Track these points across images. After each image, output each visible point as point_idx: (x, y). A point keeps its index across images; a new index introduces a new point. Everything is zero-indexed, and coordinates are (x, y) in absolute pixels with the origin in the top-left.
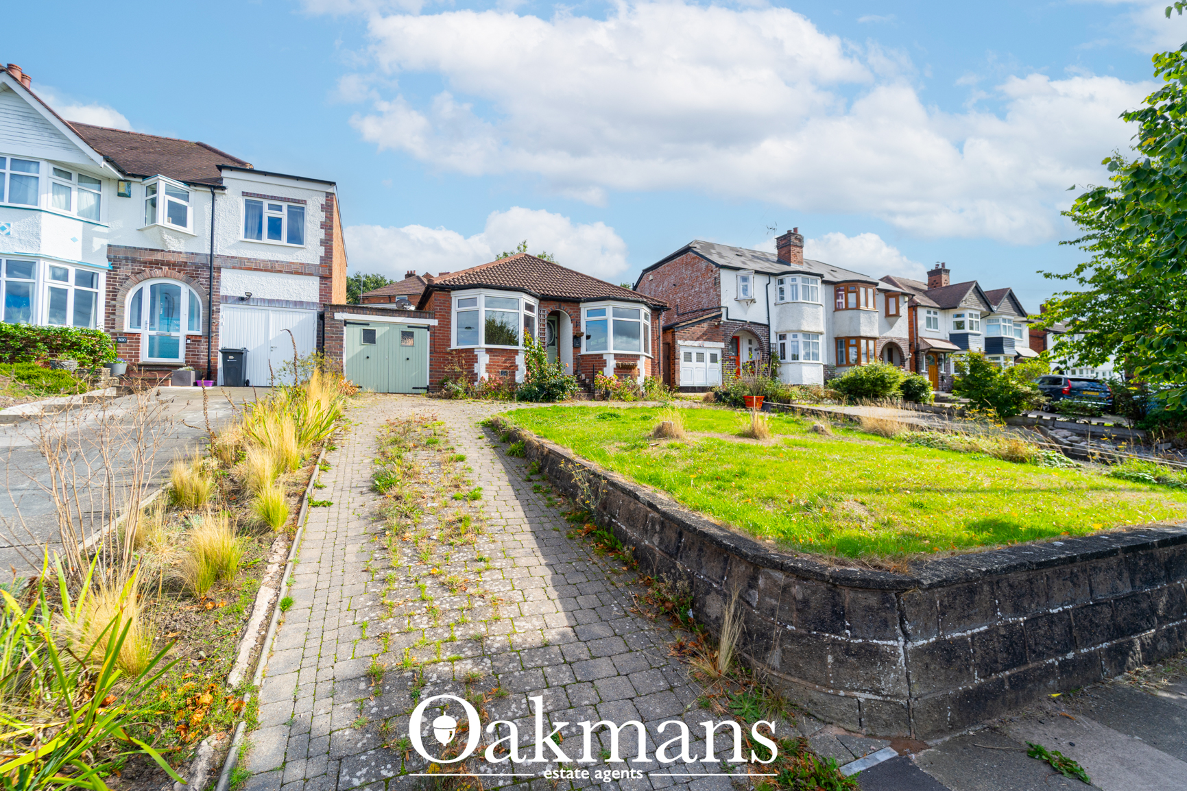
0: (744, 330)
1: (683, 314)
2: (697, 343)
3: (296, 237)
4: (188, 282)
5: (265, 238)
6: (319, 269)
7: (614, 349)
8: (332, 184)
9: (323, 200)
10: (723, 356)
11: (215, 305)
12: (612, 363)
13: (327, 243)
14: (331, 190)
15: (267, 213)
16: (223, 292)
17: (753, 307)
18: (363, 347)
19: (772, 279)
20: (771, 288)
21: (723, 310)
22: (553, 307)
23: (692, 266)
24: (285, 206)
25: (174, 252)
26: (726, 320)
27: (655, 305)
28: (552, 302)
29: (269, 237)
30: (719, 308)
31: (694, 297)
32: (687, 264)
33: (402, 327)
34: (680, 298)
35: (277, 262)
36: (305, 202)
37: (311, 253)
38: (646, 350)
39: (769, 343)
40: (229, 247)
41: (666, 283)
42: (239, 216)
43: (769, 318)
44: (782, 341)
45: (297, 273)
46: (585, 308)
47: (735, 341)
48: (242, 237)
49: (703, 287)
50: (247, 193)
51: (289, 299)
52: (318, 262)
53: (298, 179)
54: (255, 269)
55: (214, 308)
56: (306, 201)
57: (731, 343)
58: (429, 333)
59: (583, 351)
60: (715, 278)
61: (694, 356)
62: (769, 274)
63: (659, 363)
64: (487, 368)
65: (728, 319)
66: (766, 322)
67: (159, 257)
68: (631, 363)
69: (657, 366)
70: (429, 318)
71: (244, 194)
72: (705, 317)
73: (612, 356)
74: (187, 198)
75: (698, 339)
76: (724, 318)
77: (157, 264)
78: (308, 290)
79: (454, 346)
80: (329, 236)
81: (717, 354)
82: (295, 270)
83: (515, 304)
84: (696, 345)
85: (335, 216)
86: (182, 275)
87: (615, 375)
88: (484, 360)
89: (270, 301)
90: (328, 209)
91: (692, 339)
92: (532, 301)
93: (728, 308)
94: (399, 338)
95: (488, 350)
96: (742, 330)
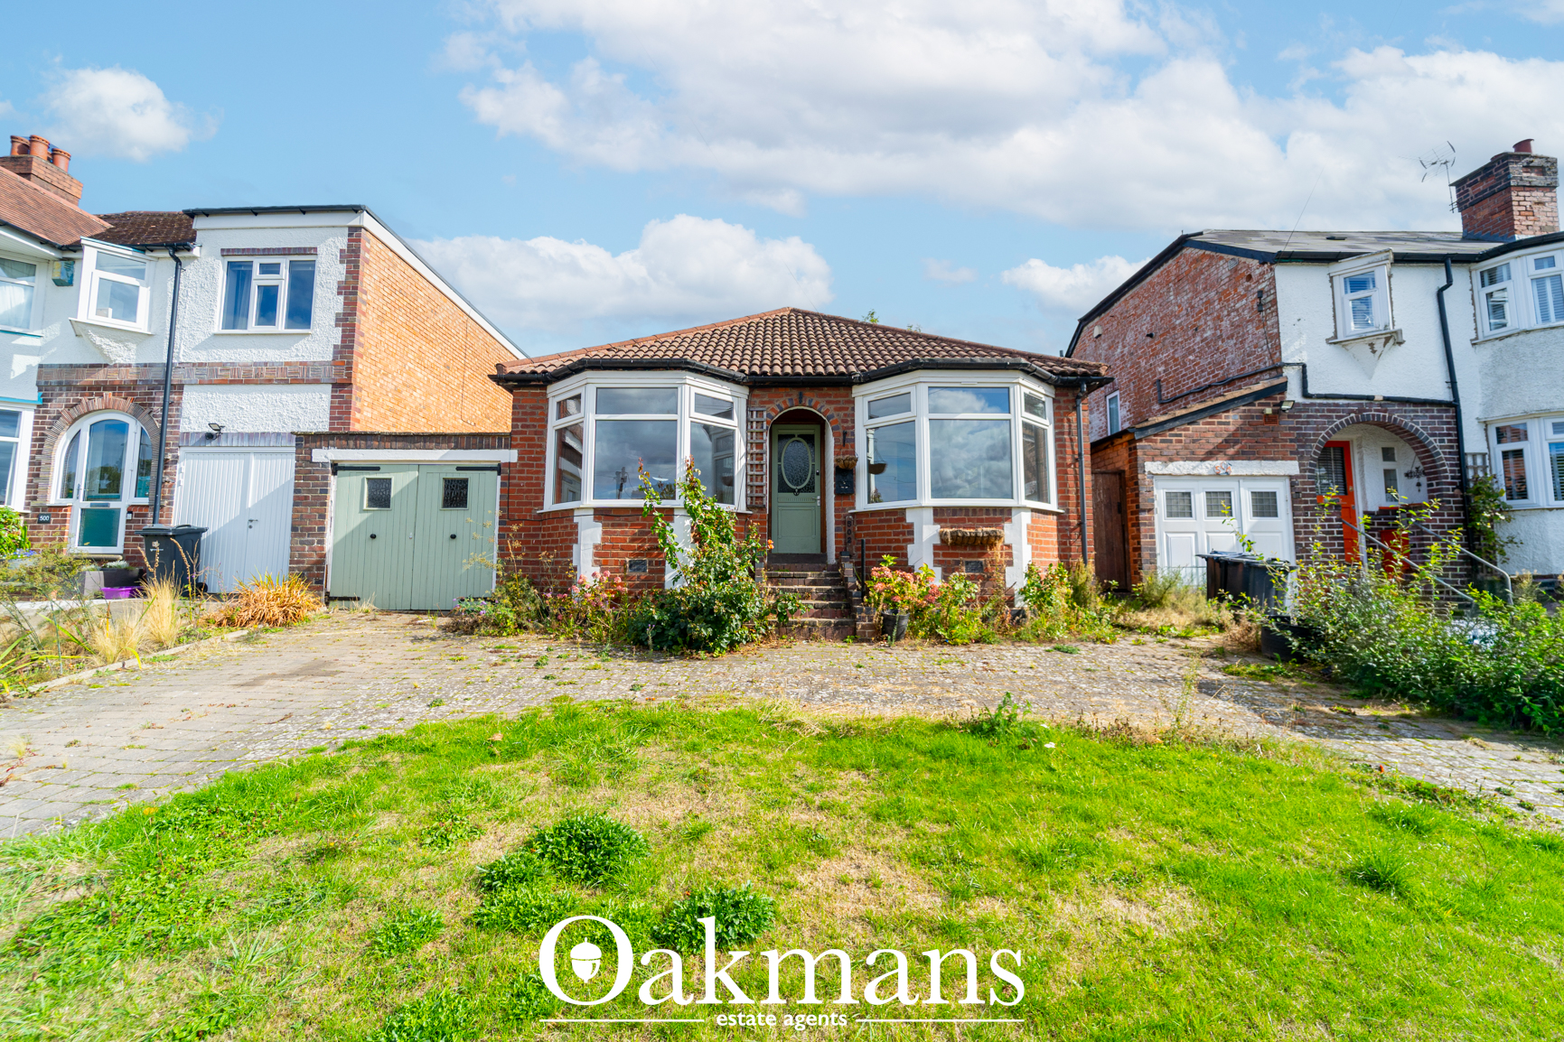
0: (1366, 421)
1: (1174, 400)
2: (1205, 468)
3: (301, 314)
4: (135, 415)
5: (253, 327)
6: (330, 370)
7: (934, 496)
8: (356, 209)
9: (342, 242)
10: (1296, 496)
11: (171, 451)
12: (928, 533)
13: (347, 321)
14: (355, 221)
15: (258, 279)
16: (185, 427)
17: (1394, 356)
18: (366, 515)
19: (1459, 274)
20: (1457, 299)
21: (1291, 375)
22: (783, 402)
23: (1193, 281)
24: (284, 263)
25: (121, 366)
26: (1299, 399)
27: (1063, 373)
28: (782, 391)
29: (259, 323)
30: (1277, 368)
31: (1201, 353)
32: (1179, 279)
33: (445, 469)
34: (1166, 363)
35: (266, 364)
36: (312, 251)
37: (319, 343)
38: (1038, 492)
39: (1461, 454)
40: (196, 348)
41: (1130, 337)
42: (215, 292)
43: (1453, 383)
44: (1511, 446)
45: (296, 381)
46: (863, 396)
47: (1337, 457)
48: (217, 327)
49: (1225, 324)
50: (228, 250)
51: (282, 431)
52: (329, 358)
53: (303, 210)
54: (232, 382)
55: (169, 456)
56: (315, 249)
57: (1323, 459)
58: (499, 477)
59: (861, 504)
60: (1261, 293)
61: (1199, 502)
62: (1448, 261)
63: (1081, 524)
64: (596, 555)
65: (1305, 395)
66: (1444, 394)
67: (100, 376)
68: (982, 530)
69: (1075, 534)
70: (500, 447)
71: (225, 252)
72: (1229, 396)
73: (929, 515)
74: (139, 274)
75: (1210, 455)
76: (1293, 394)
77: (98, 388)
78: (313, 410)
79: (549, 505)
80: (351, 306)
81: (1274, 494)
82: (296, 376)
83: (669, 399)
84: (1204, 472)
85: (364, 268)
86: (129, 404)
87: (937, 563)
88: (590, 535)
89: (252, 436)
90: (352, 256)
91: (1191, 457)
92: (723, 391)
93: (1304, 366)
94: (438, 493)
95: (601, 514)
96: (1358, 422)
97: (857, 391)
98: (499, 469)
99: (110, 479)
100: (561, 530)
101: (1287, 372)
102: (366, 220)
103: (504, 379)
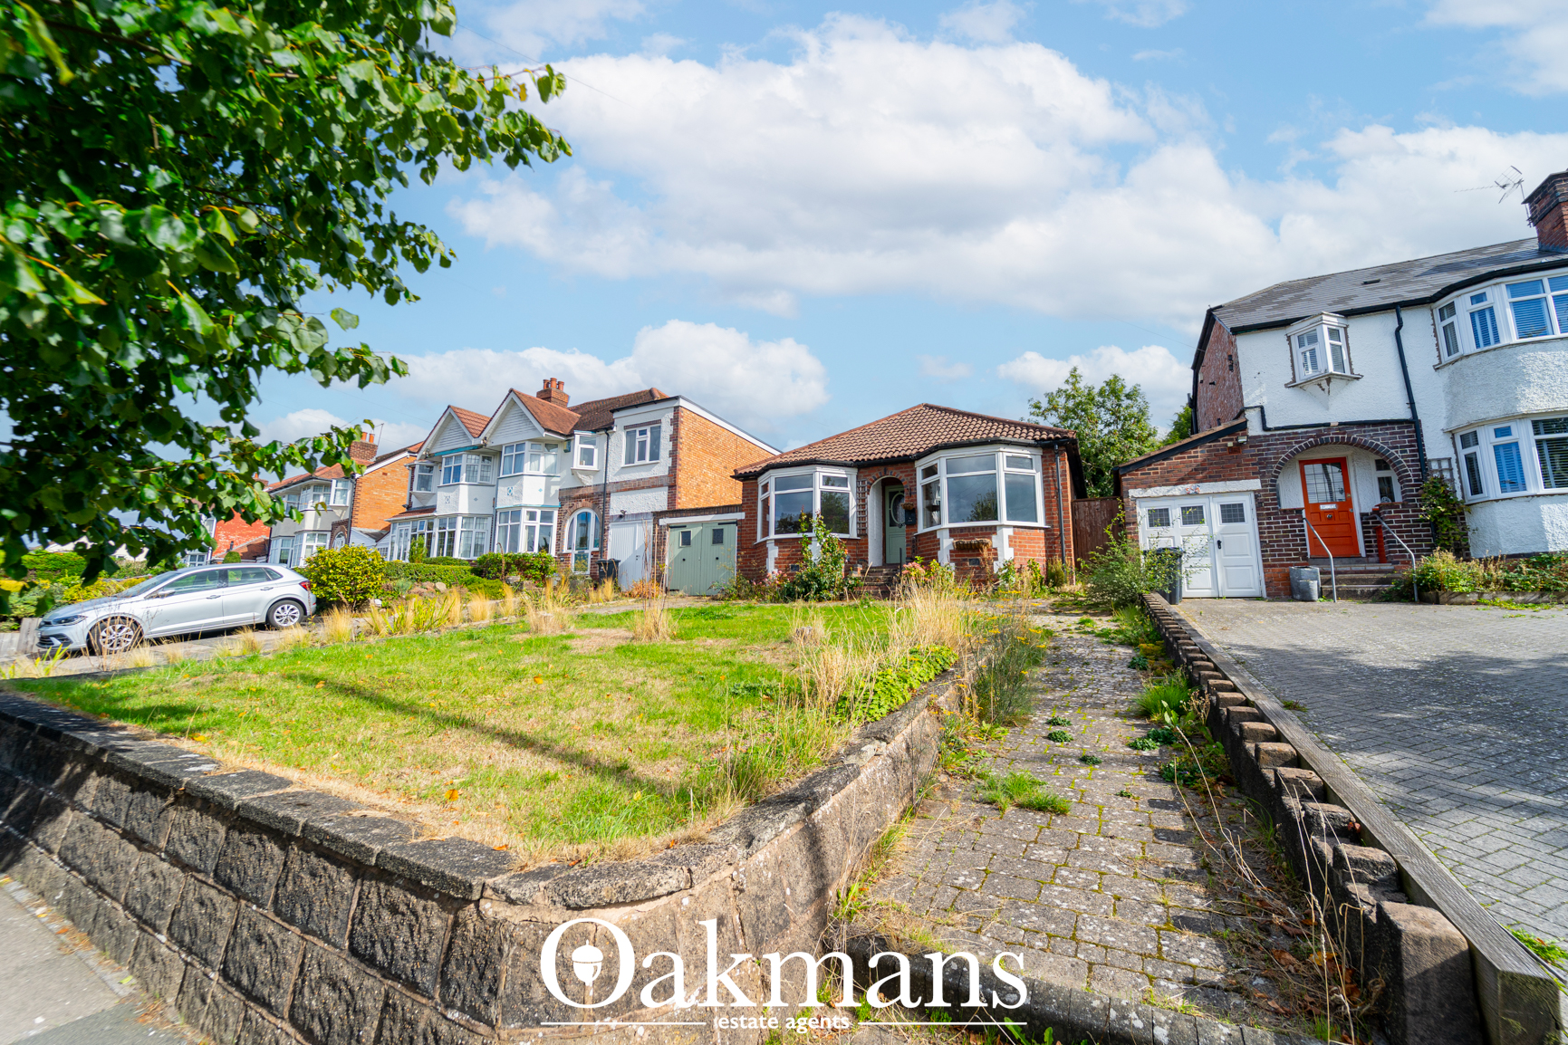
0: (1325, 442)
2: (1178, 490)
3: (655, 456)
4: (594, 509)
5: (637, 462)
6: (667, 479)
7: (951, 522)
8: (676, 398)
9: (671, 415)
10: (1259, 505)
11: (607, 525)
12: (947, 543)
13: (674, 454)
14: (677, 404)
15: (639, 438)
16: (612, 513)
17: (1353, 389)
18: (681, 550)
19: (1410, 316)
20: (1414, 334)
21: (1252, 416)
22: (876, 475)
24: (648, 428)
25: (588, 487)
26: (1258, 433)
28: (875, 468)
29: (639, 460)
30: (1240, 410)
33: (713, 524)
35: (641, 479)
36: (659, 422)
37: (662, 466)
38: (1025, 516)
39: (1422, 463)
40: (616, 475)
42: (622, 448)
43: (1412, 404)
44: (1469, 451)
45: (654, 486)
46: (920, 466)
48: (623, 465)
51: (648, 511)
52: (667, 473)
54: (630, 490)
55: (606, 528)
56: (660, 420)
58: (737, 526)
61: (1175, 514)
62: (1397, 307)
63: (1063, 534)
64: (775, 563)
65: (1265, 429)
66: (1407, 415)
67: (581, 492)
68: (977, 540)
70: (737, 512)
71: (626, 427)
73: (948, 533)
74: (594, 444)
75: (1182, 481)
76: (1254, 429)
77: (579, 498)
78: (659, 499)
79: (759, 539)
80: (675, 446)
81: (1241, 505)
82: (652, 484)
83: (808, 481)
84: (1177, 493)
85: (681, 427)
86: (590, 504)
87: (952, 560)
88: (773, 552)
89: (637, 515)
90: (675, 422)
91: (1166, 483)
92: (839, 473)
93: (1262, 408)
94: (709, 536)
95: (777, 542)
96: (1317, 445)
97: (917, 464)
98: (736, 523)
99: (583, 542)
100: (761, 551)
101: (1249, 414)
102: (682, 403)
103: (737, 477)
